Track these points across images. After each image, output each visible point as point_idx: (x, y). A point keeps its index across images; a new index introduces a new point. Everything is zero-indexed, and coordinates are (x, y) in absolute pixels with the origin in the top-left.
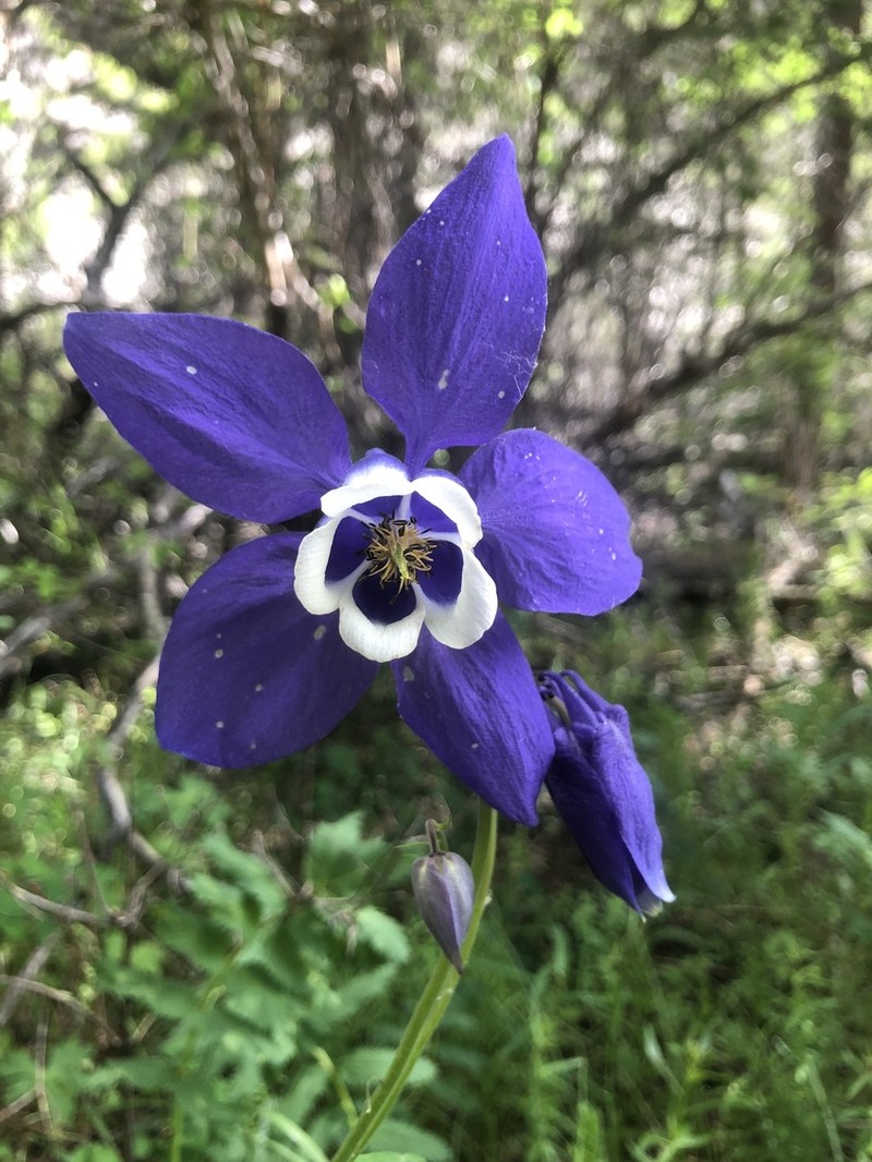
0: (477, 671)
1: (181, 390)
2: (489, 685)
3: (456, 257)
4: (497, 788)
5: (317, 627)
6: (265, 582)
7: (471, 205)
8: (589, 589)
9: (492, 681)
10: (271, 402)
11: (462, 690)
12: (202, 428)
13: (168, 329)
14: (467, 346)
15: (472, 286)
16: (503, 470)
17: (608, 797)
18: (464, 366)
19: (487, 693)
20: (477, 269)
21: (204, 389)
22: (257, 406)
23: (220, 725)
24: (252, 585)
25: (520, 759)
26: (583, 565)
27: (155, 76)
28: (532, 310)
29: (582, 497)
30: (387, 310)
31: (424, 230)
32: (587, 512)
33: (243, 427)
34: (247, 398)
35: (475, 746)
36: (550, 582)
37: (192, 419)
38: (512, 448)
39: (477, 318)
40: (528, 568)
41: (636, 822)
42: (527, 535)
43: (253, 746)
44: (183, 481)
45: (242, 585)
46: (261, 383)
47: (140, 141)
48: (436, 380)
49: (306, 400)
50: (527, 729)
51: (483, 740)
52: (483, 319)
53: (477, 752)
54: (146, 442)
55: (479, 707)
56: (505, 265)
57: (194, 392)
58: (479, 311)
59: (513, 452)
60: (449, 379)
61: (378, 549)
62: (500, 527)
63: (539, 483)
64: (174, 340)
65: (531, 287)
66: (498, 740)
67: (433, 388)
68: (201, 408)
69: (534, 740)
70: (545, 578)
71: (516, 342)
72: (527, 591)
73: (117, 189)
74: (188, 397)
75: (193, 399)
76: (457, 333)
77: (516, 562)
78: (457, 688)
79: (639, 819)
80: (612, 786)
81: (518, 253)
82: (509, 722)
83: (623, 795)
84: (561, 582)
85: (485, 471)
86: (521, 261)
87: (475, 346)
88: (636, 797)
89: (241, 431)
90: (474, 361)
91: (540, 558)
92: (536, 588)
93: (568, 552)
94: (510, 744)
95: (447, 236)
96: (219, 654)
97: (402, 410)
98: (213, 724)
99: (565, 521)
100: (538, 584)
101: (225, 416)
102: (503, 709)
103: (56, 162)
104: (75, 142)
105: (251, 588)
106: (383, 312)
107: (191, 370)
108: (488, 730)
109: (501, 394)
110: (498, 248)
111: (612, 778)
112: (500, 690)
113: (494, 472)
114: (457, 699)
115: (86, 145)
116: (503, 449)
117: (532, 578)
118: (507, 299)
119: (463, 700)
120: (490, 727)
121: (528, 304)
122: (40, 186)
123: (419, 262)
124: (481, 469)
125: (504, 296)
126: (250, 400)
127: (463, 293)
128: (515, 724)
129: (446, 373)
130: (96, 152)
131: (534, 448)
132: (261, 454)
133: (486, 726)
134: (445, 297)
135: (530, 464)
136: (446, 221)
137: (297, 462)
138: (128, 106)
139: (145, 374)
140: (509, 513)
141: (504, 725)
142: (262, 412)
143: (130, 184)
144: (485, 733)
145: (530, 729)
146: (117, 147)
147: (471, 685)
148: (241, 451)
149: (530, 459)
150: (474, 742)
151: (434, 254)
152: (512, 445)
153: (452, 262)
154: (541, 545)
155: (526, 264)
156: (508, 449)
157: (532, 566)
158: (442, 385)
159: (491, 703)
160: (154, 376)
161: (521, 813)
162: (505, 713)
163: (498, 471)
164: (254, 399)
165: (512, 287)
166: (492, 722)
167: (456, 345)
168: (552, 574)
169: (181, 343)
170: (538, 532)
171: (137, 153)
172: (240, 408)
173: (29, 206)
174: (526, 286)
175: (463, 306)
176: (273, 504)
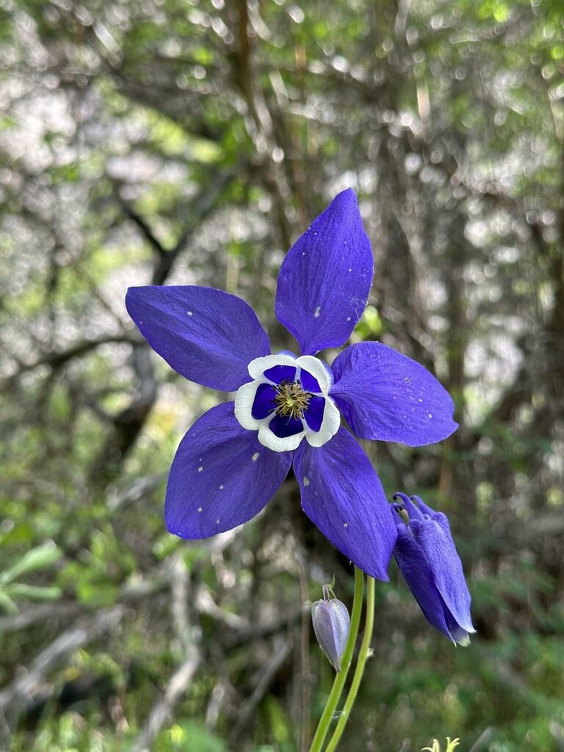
0: (346, 480)
1: (184, 323)
2: (353, 488)
3: (322, 250)
4: (360, 554)
5: (254, 454)
6: (227, 429)
7: (331, 224)
8: (410, 431)
9: (354, 486)
10: (230, 329)
11: (336, 490)
12: (193, 341)
13: (178, 293)
14: (329, 295)
15: (330, 264)
16: (356, 362)
17: (428, 561)
18: (328, 305)
19: (352, 494)
20: (333, 256)
21: (196, 323)
22: (223, 330)
23: (200, 510)
24: (220, 431)
25: (374, 536)
26: (405, 417)
27: (204, 132)
28: (365, 275)
29: (407, 380)
30: (287, 278)
31: (307, 238)
32: (410, 388)
33: (215, 341)
34: (217, 327)
35: (346, 525)
36: (384, 425)
37: (189, 337)
38: (363, 352)
39: (334, 280)
40: (370, 415)
41: (446, 578)
42: (370, 397)
43: (218, 522)
44: (184, 370)
45: (213, 431)
46: (225, 319)
47: (190, 190)
48: (313, 312)
49: (248, 327)
50: (377, 518)
51: (350, 521)
52: (337, 280)
53: (347, 529)
54: (166, 351)
55: (347, 500)
56: (349, 253)
57: (191, 324)
58: (335, 277)
59: (363, 353)
60: (320, 312)
61: (280, 397)
62: (354, 393)
63: (378, 370)
64: (182, 299)
65: (364, 263)
66: (360, 522)
67: (312, 316)
68: (194, 332)
69: (383, 525)
70: (381, 422)
71: (356, 292)
72: (370, 429)
73: (166, 235)
74: (188, 327)
75: (190, 328)
76: (324, 287)
77: (364, 413)
78: (334, 488)
79: (448, 576)
80: (431, 555)
81: (356, 246)
82: (365, 511)
83: (438, 561)
84: (391, 425)
85: (346, 363)
86: (358, 251)
87: (333, 294)
88: (446, 563)
89: (214, 343)
90: (333, 302)
91: (377, 410)
92: (375, 428)
93: (396, 408)
94: (367, 525)
95: (318, 240)
96: (200, 469)
97: (296, 328)
98: (196, 510)
99: (395, 392)
100: (377, 425)
101: (206, 335)
102: (361, 502)
103: (111, 213)
104: (128, 194)
105: (218, 433)
106: (285, 279)
107: (190, 313)
108: (353, 515)
109: (349, 319)
110: (345, 245)
111: (431, 550)
112: (359, 491)
113: (351, 364)
114: (334, 496)
115: (139, 196)
116: (357, 351)
117: (373, 422)
118: (350, 270)
119: (336, 495)
120: (354, 513)
121: (362, 272)
122: (95, 237)
123: (304, 254)
124: (344, 362)
125: (349, 268)
126: (219, 327)
127: (326, 267)
128: (369, 513)
129: (319, 308)
130: (148, 202)
131: (376, 352)
132: (224, 354)
133: (351, 512)
134: (317, 270)
135: (374, 360)
136: (318, 232)
137: (242, 358)
138: (180, 159)
139: (166, 316)
140: (359, 386)
141: (362, 512)
142: (225, 333)
143: (179, 230)
144: (351, 517)
145: (380, 519)
146: (169, 197)
147: (342, 488)
148: (214, 353)
149: (374, 358)
150: (345, 523)
151: (311, 249)
152: (363, 350)
153: (320, 252)
154: (378, 404)
155: (361, 252)
156: (360, 352)
157: (373, 415)
158: (317, 314)
159: (354, 499)
160: (171, 317)
161: (376, 572)
162: (363, 505)
163: (353, 363)
164: (221, 327)
165: (353, 264)
166: (355, 511)
167: (323, 294)
168: (386, 421)
169: (185, 300)
170: (376, 396)
171: (186, 201)
172: (214, 332)
173: (85, 255)
174: (361, 263)
175: (326, 275)
176: (229, 380)
